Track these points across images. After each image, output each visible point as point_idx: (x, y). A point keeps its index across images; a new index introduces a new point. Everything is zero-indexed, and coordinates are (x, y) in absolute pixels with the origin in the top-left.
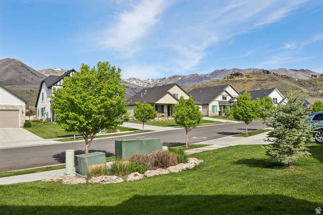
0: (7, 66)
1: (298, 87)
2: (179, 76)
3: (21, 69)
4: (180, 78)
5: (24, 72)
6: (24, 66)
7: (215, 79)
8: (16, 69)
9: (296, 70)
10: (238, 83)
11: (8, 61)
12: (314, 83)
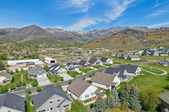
0: (33, 28)
1: (136, 39)
2: (96, 30)
3: (38, 29)
4: (97, 31)
5: (40, 30)
6: (39, 28)
7: (110, 31)
8: (37, 29)
9: (142, 27)
10: (115, 38)
11: (34, 26)
12: (143, 37)
